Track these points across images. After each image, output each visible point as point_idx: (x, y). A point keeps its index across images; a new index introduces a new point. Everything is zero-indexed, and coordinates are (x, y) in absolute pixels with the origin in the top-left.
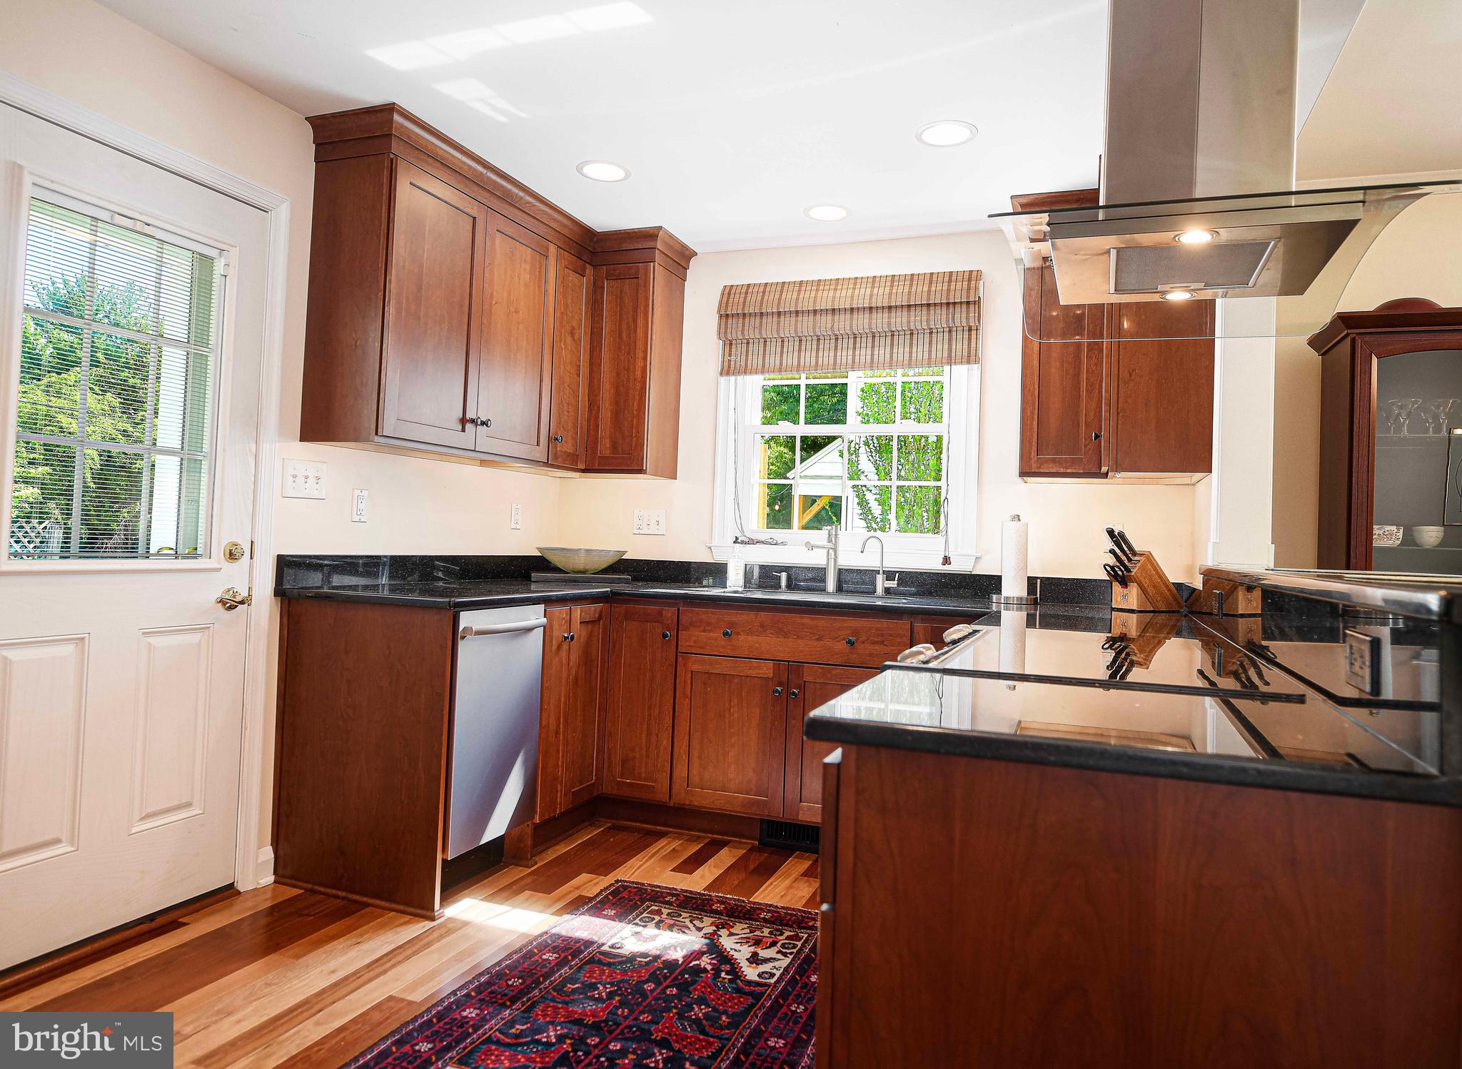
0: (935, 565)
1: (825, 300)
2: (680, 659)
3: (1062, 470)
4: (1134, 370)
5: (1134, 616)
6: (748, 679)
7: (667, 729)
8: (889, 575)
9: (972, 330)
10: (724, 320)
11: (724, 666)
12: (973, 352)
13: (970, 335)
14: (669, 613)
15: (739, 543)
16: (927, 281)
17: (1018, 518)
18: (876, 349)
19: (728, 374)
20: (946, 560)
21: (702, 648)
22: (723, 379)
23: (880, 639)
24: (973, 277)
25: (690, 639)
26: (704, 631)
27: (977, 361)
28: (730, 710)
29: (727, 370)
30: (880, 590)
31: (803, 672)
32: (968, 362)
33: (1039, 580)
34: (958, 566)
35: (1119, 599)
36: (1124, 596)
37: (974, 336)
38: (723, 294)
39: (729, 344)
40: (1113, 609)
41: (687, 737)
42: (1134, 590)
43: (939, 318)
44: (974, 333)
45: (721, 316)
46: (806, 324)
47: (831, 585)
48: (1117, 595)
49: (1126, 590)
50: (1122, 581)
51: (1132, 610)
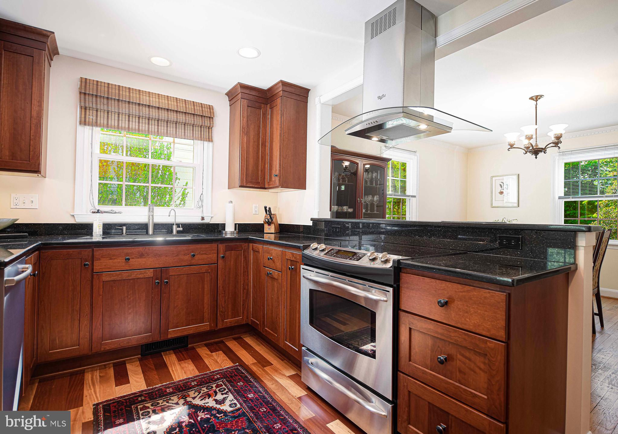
0: (198, 220)
1: (145, 100)
2: (95, 277)
3: (254, 186)
4: (287, 155)
5: (273, 235)
6: (138, 280)
7: (87, 315)
8: (178, 225)
9: (210, 128)
10: (83, 96)
11: (125, 275)
12: (210, 137)
14: (86, 252)
15: (100, 213)
16: (192, 104)
17: (231, 202)
18: (169, 128)
19: (85, 124)
20: (203, 219)
21: (109, 268)
22: (80, 128)
23: (204, 252)
24: (210, 108)
25: (98, 266)
26: (111, 259)
27: (212, 141)
28: (128, 297)
29: (84, 122)
30: (175, 232)
31: (169, 271)
32: (209, 141)
33: (237, 225)
35: (267, 230)
36: (269, 229)
37: (210, 131)
38: (81, 82)
39: (84, 109)
40: (264, 233)
41: (101, 316)
42: (273, 226)
43: (198, 121)
44: (210, 130)
45: (80, 93)
46: (134, 110)
47: (151, 232)
48: (267, 228)
49: (269, 227)
50: (269, 223)
51: (272, 233)
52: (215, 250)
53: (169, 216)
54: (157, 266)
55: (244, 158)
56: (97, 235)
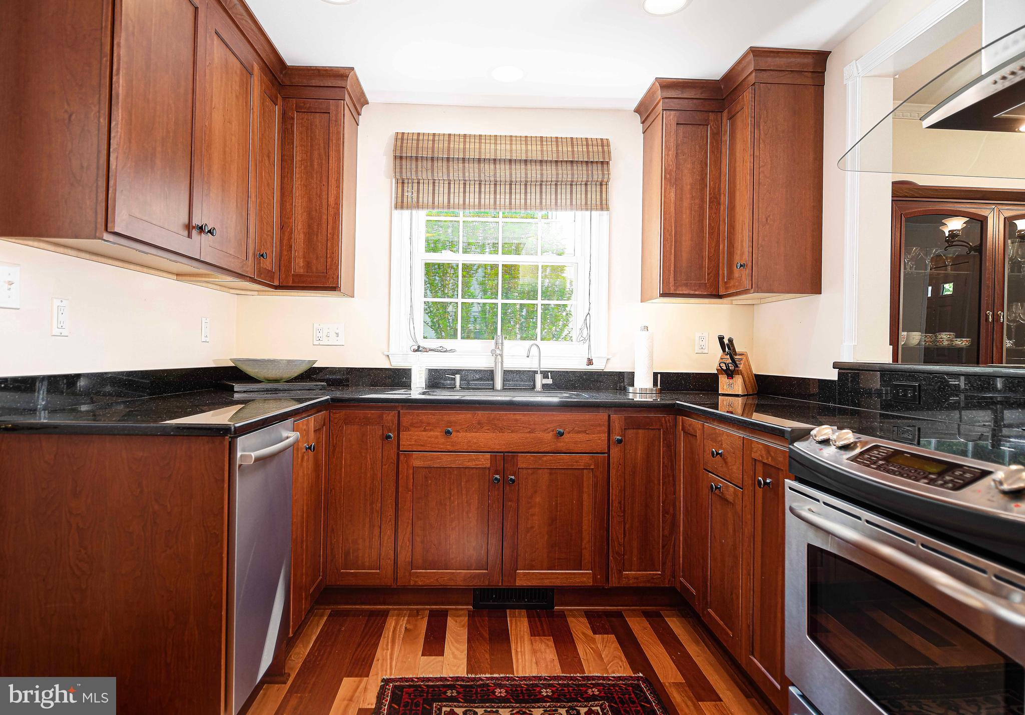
0: (581, 366)
1: (488, 151)
2: (402, 458)
3: (692, 292)
4: (769, 216)
5: (740, 399)
6: (467, 470)
7: (390, 521)
8: (545, 374)
9: (603, 184)
10: (398, 162)
11: (446, 460)
12: (604, 202)
13: (601, 189)
14: (390, 417)
15: (420, 351)
16: (569, 144)
17: (646, 328)
18: (529, 195)
19: (402, 208)
20: (590, 362)
21: (422, 445)
22: (397, 213)
23: (583, 429)
24: (604, 144)
25: (408, 439)
26: (425, 430)
27: (608, 209)
28: (450, 498)
29: (401, 204)
30: (539, 386)
31: (517, 460)
32: (602, 209)
33: (659, 375)
34: (598, 366)
35: (725, 387)
36: (730, 385)
37: (604, 189)
38: (396, 139)
39: (402, 182)
40: (720, 394)
41: (410, 526)
42: (738, 380)
43: (581, 173)
44: (604, 187)
45: (395, 157)
46: (472, 172)
47: (499, 384)
48: (724, 385)
49: (731, 381)
50: (730, 374)
51: (738, 395)
52: (603, 425)
53: (528, 357)
54: (497, 448)
55: (670, 235)
56: (417, 389)
